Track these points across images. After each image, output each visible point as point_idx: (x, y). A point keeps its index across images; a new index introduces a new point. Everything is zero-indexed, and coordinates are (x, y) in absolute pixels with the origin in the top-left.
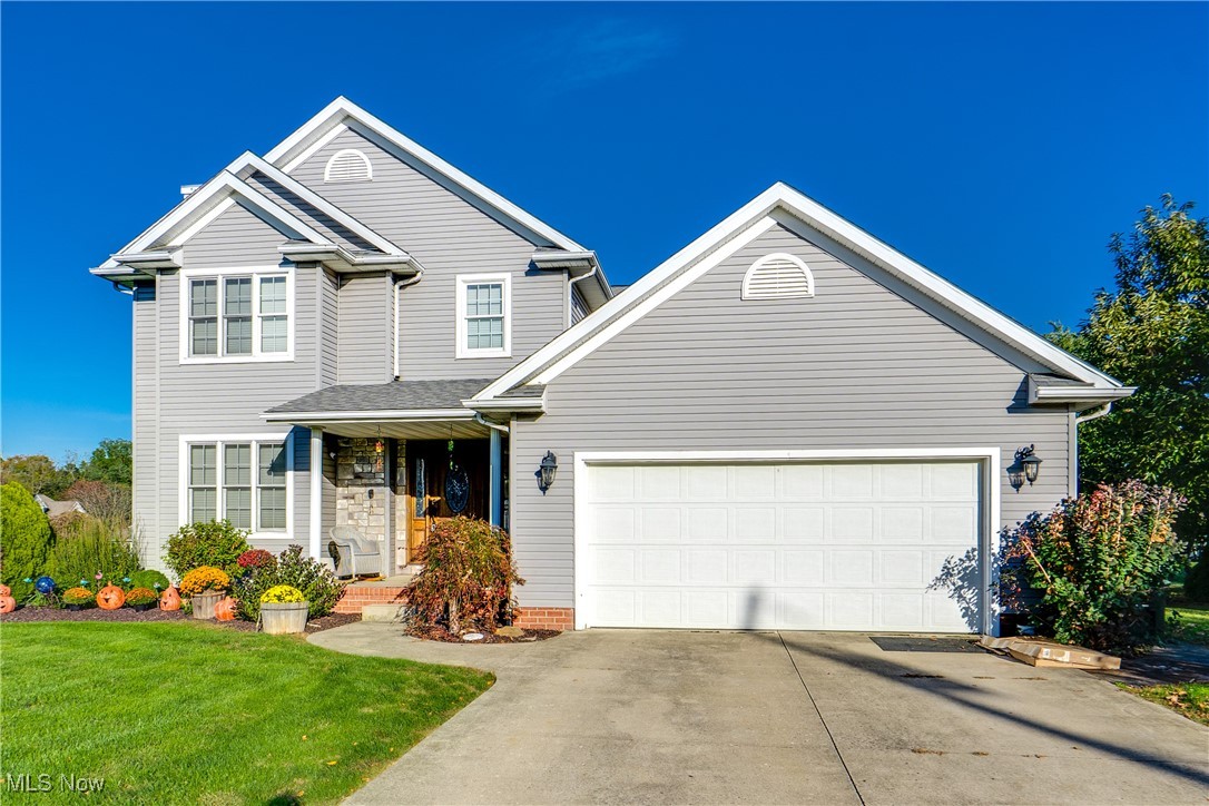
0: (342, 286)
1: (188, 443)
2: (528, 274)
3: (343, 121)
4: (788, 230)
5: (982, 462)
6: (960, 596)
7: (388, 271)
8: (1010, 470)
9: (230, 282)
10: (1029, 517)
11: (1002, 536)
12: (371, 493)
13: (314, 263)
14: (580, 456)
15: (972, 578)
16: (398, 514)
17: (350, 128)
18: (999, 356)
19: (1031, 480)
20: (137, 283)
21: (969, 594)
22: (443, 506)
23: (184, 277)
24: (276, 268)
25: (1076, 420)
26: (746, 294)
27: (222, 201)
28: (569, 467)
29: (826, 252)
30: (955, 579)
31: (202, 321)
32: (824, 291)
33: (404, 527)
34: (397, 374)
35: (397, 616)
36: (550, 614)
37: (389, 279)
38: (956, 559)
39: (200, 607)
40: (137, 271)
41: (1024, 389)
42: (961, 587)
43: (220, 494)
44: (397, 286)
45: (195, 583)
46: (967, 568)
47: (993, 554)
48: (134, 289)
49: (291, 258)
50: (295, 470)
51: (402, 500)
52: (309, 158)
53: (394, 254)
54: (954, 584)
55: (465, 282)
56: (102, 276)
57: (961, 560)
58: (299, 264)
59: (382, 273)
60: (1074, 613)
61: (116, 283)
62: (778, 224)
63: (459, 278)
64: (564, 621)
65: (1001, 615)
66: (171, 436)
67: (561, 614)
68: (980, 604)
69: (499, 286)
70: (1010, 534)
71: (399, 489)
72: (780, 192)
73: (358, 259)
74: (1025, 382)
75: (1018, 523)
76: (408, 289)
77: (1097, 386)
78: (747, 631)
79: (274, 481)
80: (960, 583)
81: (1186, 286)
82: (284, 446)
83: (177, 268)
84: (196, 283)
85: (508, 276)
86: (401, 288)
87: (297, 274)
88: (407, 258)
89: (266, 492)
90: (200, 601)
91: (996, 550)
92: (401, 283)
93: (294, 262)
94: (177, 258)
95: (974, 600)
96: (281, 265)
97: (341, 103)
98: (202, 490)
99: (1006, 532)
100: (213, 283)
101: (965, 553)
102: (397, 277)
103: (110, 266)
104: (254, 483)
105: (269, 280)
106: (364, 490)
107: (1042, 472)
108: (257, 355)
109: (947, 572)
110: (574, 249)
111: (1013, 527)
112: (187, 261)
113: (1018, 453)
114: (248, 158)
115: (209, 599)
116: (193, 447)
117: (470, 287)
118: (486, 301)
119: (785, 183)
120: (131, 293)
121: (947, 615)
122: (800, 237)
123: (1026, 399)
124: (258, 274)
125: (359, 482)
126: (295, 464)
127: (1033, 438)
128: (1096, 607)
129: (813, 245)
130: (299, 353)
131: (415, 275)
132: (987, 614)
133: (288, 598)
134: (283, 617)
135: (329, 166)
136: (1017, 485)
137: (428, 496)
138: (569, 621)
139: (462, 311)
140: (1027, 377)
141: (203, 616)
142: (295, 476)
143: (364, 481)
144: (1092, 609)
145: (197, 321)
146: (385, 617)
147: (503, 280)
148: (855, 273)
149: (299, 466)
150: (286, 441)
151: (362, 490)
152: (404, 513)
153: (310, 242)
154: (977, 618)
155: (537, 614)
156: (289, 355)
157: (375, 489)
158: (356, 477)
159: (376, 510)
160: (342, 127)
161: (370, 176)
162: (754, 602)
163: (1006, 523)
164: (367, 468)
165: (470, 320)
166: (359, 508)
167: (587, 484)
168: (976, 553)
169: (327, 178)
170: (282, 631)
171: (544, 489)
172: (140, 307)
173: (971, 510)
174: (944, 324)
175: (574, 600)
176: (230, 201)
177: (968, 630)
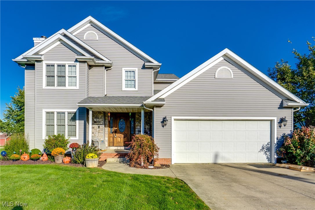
0: (90, 69)
1: (45, 112)
2: (142, 69)
3: (89, 23)
4: (226, 61)
5: (271, 121)
6: (266, 154)
7: (104, 65)
8: (279, 123)
9: (59, 66)
10: (283, 134)
11: (277, 139)
12: (99, 127)
13: (85, 62)
14: (173, 118)
15: (269, 149)
16: (106, 132)
17: (91, 25)
18: (276, 95)
19: (285, 125)
20: (26, 64)
21: (268, 153)
22: (118, 130)
23: (44, 63)
24: (73, 63)
25: (293, 111)
26: (216, 77)
27: (56, 42)
28: (170, 121)
29: (236, 67)
30: (265, 150)
31: (50, 76)
32: (235, 77)
33: (107, 136)
34: (106, 94)
35: (117, 161)
36: (164, 160)
37: (104, 68)
38: (265, 145)
39: (58, 160)
40: (28, 61)
41: (282, 103)
42: (266, 152)
43: (56, 127)
44: (106, 70)
45: (57, 153)
46: (267, 147)
47: (275, 143)
48: (25, 66)
49: (78, 60)
50: (79, 120)
51: (107, 129)
52: (79, 33)
53: (107, 61)
54: (265, 151)
55: (125, 70)
56: (16, 62)
57: (266, 145)
58: (80, 62)
59: (102, 66)
60: (302, 158)
61: (19, 64)
62: (224, 59)
63: (123, 69)
64: (168, 162)
65: (277, 158)
66: (41, 109)
67: (167, 160)
68: (271, 155)
69: (134, 72)
70: (279, 138)
71: (106, 126)
72: (226, 51)
73: (97, 62)
74: (282, 102)
75: (280, 136)
76: (108, 71)
77: (300, 103)
78: (215, 163)
79: (73, 123)
80: (266, 151)
81: (288, 81)
82: (75, 113)
83: (42, 61)
84: (48, 65)
85: (137, 69)
86: (107, 70)
87: (79, 65)
88: (111, 62)
89: (69, 126)
90: (58, 158)
91: (276, 142)
92: (107, 69)
93: (79, 61)
94: (43, 58)
95: (269, 155)
96: (75, 62)
97: (90, 18)
98: (50, 125)
99: (278, 138)
100: (53, 66)
101: (267, 143)
102: (106, 67)
103: (19, 59)
104: (66, 123)
105: (71, 66)
106: (97, 126)
107: (287, 123)
108: (67, 87)
109: (263, 148)
110: (156, 63)
111: (279, 137)
112: (45, 59)
113: (280, 119)
114: (63, 31)
115: (61, 157)
116: (47, 113)
117: (126, 71)
118: (130, 75)
119: (228, 49)
120: (25, 67)
121: (263, 159)
122: (229, 63)
123: (282, 106)
124: (67, 64)
125: (95, 123)
126: (79, 118)
127: (285, 115)
128: (308, 156)
129: (233, 65)
130: (80, 87)
131: (111, 67)
132: (273, 158)
133: (94, 157)
134: (93, 162)
135: (85, 35)
136: (280, 127)
137: (114, 128)
138: (170, 162)
139: (124, 78)
140: (282, 100)
141: (59, 162)
142: (79, 122)
143: (97, 123)
144: (308, 157)
145: (48, 76)
146: (113, 162)
147: (135, 70)
148: (243, 73)
149: (80, 119)
150: (76, 112)
151: (96, 126)
152: (107, 132)
153: (85, 56)
154: (270, 159)
155: (161, 160)
156: (77, 87)
157: (100, 126)
158: (94, 122)
159: (101, 132)
160: (89, 25)
161: (97, 39)
162: (216, 156)
163: (278, 136)
164: (98, 120)
165: (126, 80)
166: (95, 131)
167: (175, 125)
168: (270, 143)
169: (85, 38)
170: (93, 167)
171: (163, 126)
172: (27, 71)
173: (268, 133)
174: (264, 86)
175: (171, 156)
176: (59, 43)
177: (268, 162)
